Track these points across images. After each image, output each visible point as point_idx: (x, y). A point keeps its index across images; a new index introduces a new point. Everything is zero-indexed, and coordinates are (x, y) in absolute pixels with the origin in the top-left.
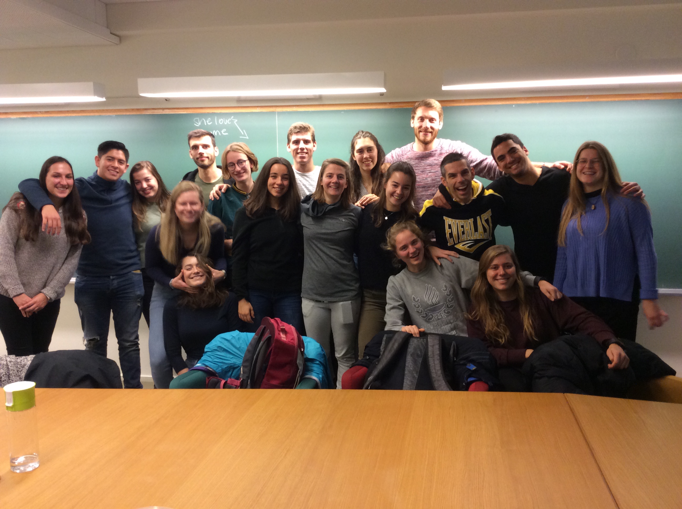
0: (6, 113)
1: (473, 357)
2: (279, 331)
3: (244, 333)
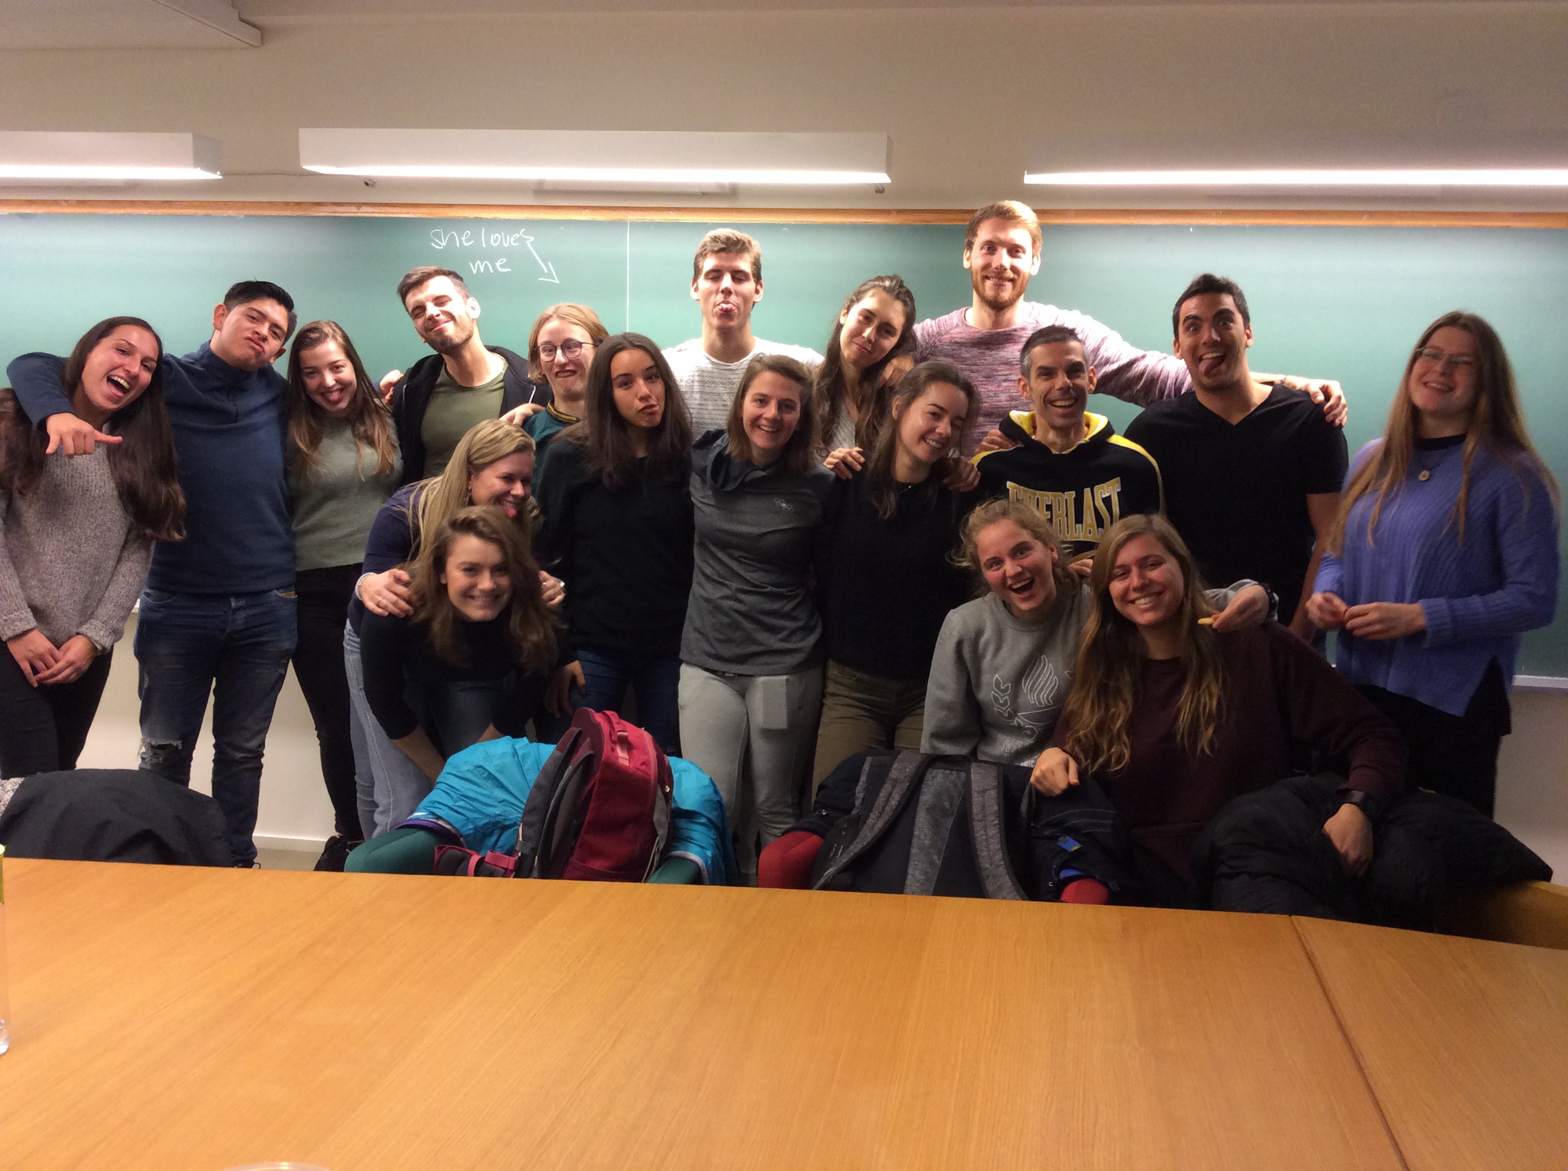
1: (1075, 822)
2: (614, 743)
3: (535, 744)
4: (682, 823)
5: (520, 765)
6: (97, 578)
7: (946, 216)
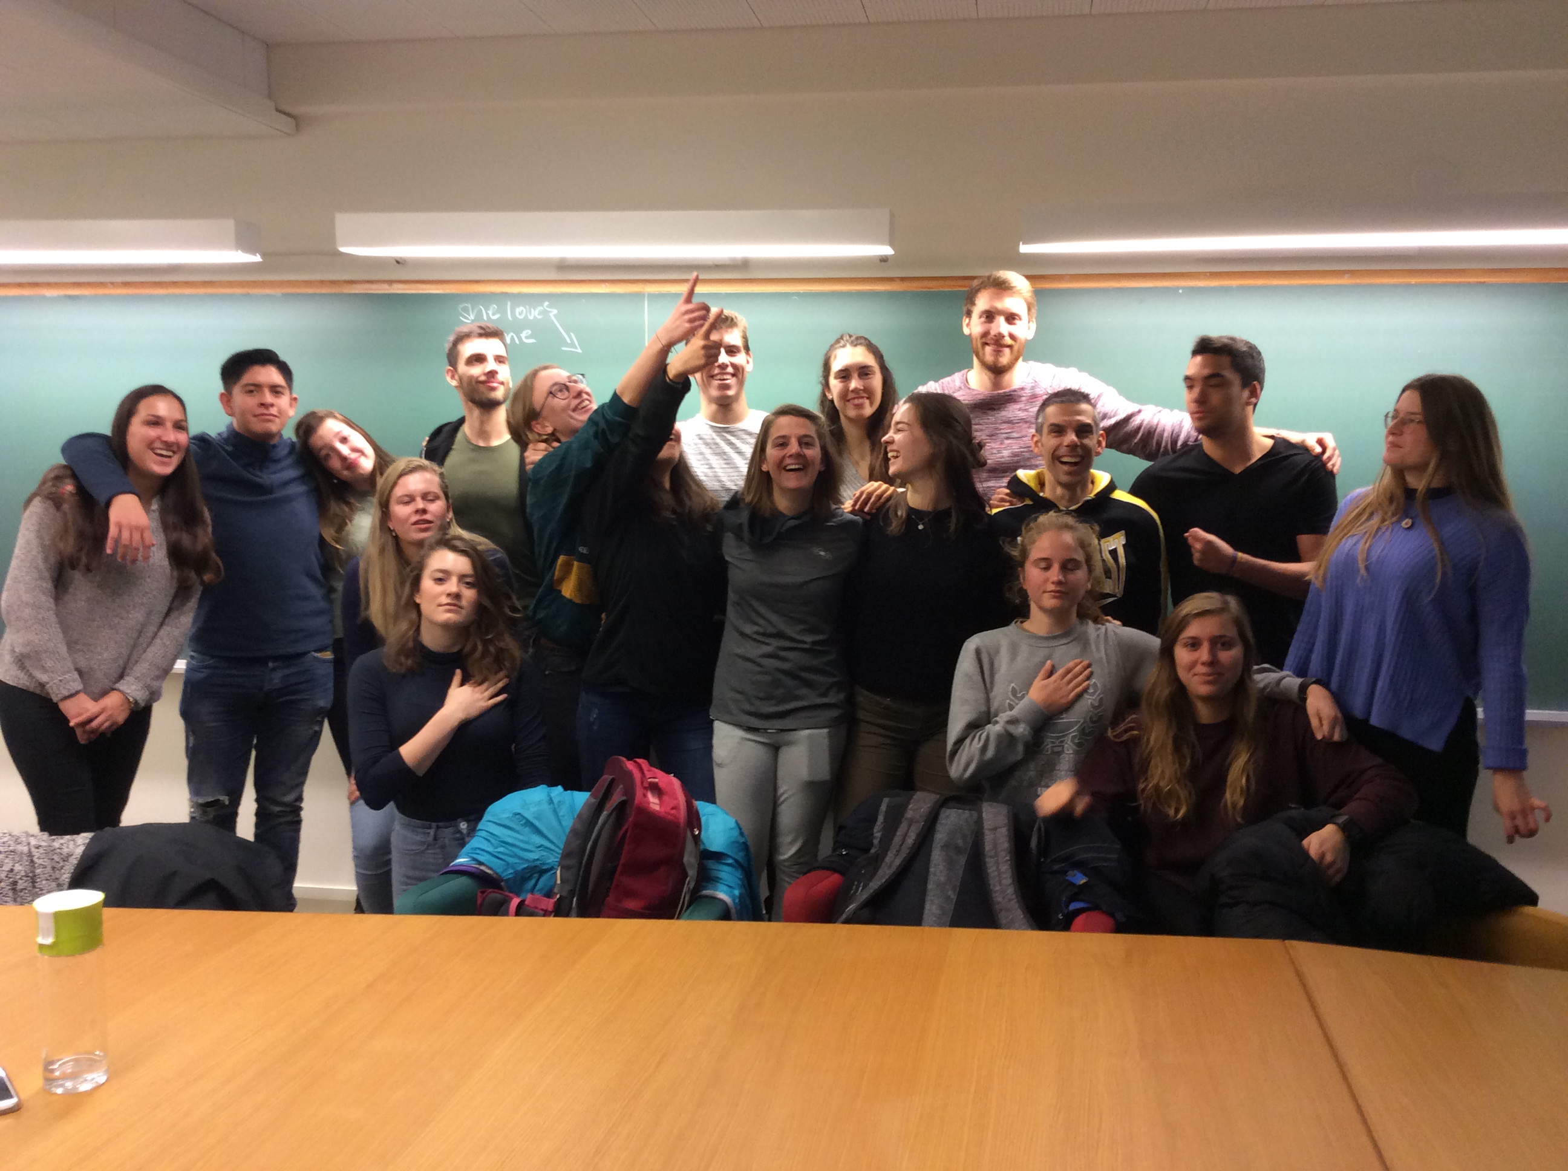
0: (34, 285)
1: (1082, 856)
3: (569, 792)
4: (711, 864)
7: (948, 283)
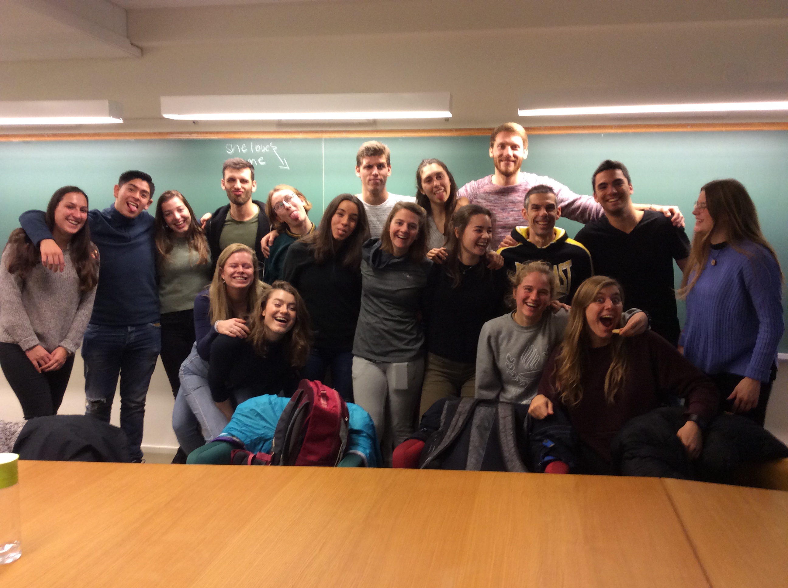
0: (7, 136)
1: (551, 432)
2: (320, 396)
3: (280, 397)
4: (355, 436)
5: (273, 409)
6: (67, 318)
7: (481, 131)
